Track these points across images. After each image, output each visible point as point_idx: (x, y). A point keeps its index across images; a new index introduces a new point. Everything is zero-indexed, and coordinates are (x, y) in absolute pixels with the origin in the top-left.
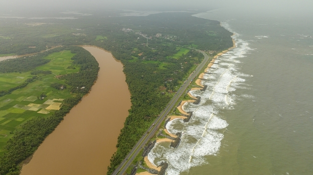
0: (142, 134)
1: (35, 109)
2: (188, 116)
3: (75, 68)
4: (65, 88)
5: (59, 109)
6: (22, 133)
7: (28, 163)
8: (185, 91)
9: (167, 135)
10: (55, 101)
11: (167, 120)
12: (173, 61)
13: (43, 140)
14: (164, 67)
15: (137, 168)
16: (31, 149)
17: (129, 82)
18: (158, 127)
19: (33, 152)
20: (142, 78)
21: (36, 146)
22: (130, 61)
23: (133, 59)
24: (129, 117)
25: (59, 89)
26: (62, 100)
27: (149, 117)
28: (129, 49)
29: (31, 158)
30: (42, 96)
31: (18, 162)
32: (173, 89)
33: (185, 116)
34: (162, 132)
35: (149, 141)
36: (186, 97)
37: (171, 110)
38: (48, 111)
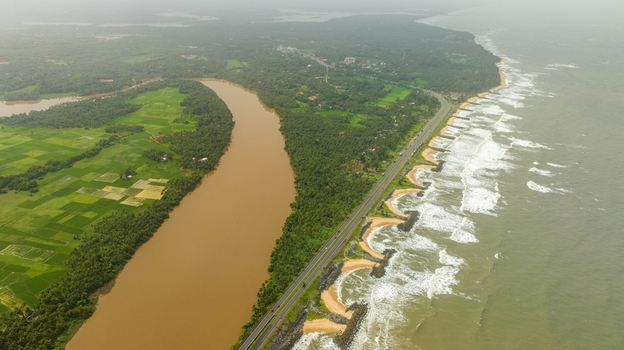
0: (317, 249)
1: (117, 197)
2: (405, 219)
3: (187, 123)
4: (170, 158)
5: (159, 197)
6: (94, 239)
7: (108, 292)
8: (401, 171)
9: (365, 252)
10: (152, 183)
11: (364, 225)
12: (377, 111)
13: (133, 253)
14: (359, 123)
15: (307, 310)
16: (112, 268)
17: (291, 150)
18: (348, 237)
19: (116, 273)
20: (317, 143)
21: (120, 263)
22: (293, 111)
23: (298, 106)
24: (293, 216)
25: (159, 161)
26: (165, 181)
27: (330, 219)
28: (291, 87)
29: (113, 285)
30: (128, 173)
31: (92, 290)
32: (376, 166)
33: (401, 218)
34: (356, 247)
35: (331, 263)
36: (403, 183)
37: (374, 207)
38: (139, 201)
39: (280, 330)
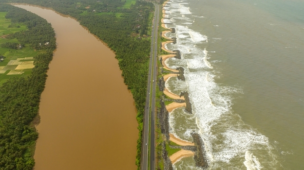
0: (146, 73)
2: (176, 54)
3: (19, 27)
4: (23, 46)
5: (33, 67)
6: (6, 96)
7: (39, 122)
8: (158, 34)
9: (169, 71)
10: (21, 61)
11: (160, 59)
12: (125, 11)
13: (39, 98)
14: (121, 16)
15: (163, 101)
16: (32, 109)
18: (156, 66)
19: (37, 111)
21: (36, 105)
22: (81, 14)
23: (82, 12)
26: (32, 58)
28: (71, 4)
29: (40, 118)
32: (146, 34)
33: (174, 54)
34: (164, 69)
35: (158, 78)
36: (163, 39)
37: (158, 51)
38: (20, 71)
39: (158, 113)
